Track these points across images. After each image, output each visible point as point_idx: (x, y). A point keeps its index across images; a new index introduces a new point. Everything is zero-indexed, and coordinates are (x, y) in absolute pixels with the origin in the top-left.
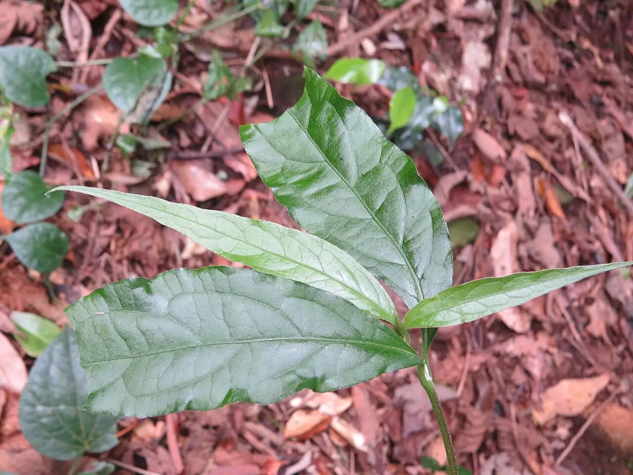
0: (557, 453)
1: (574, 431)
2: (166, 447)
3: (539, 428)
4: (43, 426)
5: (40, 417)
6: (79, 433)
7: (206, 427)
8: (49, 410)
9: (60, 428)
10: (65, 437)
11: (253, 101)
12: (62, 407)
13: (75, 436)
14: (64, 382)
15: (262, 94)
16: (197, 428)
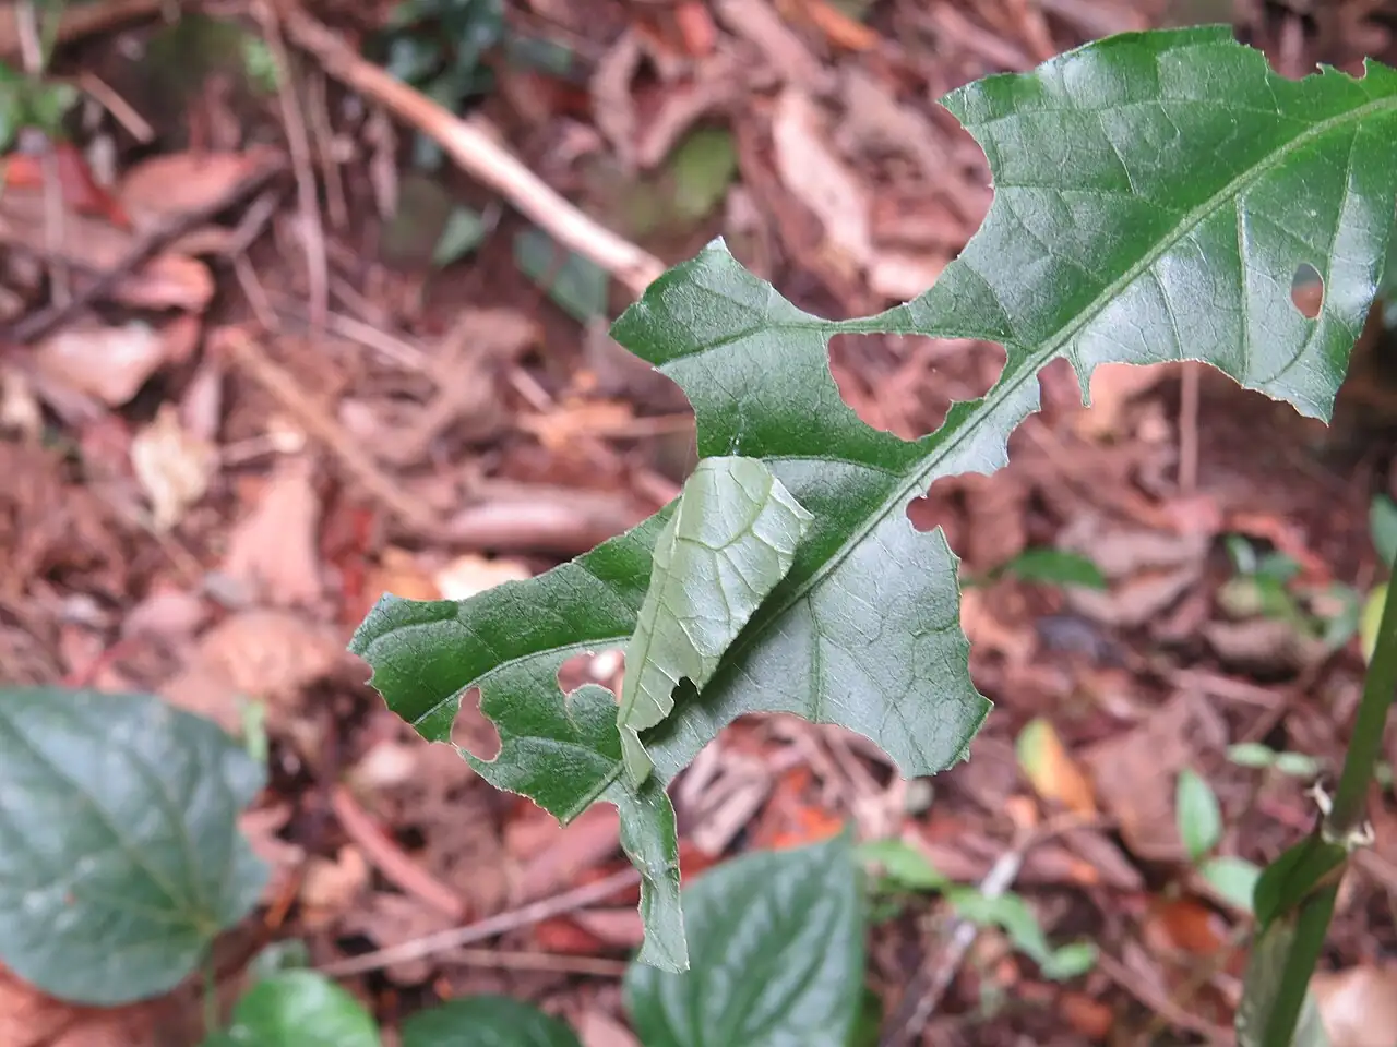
0: (1172, 473)
1: (1172, 413)
2: (396, 890)
3: (1107, 440)
4: (72, 936)
5: (49, 920)
6: (166, 903)
7: (453, 795)
8: (59, 892)
9: (114, 917)
10: (142, 932)
11: (102, 154)
12: (88, 866)
13: (164, 918)
14: (53, 805)
15: (110, 124)
16: (433, 808)
